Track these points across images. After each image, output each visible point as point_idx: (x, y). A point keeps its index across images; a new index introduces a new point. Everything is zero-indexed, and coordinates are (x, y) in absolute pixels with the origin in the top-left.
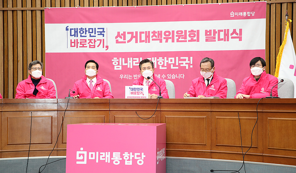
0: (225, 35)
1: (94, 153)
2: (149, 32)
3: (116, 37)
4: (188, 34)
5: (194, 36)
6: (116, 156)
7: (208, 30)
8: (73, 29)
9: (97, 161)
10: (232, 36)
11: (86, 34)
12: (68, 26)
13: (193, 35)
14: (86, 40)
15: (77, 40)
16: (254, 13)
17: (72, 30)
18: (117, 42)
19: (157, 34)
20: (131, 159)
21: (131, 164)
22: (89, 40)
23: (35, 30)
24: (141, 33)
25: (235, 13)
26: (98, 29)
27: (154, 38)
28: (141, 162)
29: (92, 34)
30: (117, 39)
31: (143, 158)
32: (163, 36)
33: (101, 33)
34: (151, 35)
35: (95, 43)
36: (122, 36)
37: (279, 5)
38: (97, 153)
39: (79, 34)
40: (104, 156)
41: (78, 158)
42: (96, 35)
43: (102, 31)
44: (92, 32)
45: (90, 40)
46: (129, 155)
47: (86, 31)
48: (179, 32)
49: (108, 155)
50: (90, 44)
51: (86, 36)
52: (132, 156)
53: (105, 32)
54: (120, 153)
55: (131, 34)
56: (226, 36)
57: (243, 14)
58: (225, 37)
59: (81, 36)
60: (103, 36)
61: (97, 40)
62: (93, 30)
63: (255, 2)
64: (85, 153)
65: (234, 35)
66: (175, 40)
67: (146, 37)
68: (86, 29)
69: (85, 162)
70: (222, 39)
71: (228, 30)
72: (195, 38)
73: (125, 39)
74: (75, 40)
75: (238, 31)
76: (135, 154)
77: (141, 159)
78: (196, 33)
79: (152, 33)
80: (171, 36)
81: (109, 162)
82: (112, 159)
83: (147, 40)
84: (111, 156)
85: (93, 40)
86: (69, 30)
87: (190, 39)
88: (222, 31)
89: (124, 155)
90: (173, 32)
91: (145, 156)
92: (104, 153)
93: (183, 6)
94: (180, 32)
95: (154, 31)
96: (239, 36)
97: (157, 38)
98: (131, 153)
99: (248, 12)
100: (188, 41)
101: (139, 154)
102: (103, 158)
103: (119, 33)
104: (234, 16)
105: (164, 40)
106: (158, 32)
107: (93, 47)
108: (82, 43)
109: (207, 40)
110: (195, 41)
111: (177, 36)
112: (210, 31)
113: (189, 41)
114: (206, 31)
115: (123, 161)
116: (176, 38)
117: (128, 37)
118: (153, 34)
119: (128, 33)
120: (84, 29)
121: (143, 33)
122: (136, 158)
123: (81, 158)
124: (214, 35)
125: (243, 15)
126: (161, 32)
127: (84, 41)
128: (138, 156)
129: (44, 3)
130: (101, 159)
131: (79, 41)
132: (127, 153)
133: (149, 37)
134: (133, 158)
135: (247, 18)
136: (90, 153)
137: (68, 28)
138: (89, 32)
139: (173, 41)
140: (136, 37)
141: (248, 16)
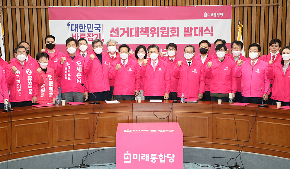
0: (200, 31)
1: (137, 155)
2: (138, 28)
3: (111, 32)
4: (170, 30)
6: (154, 157)
7: (186, 27)
8: (74, 25)
9: (139, 161)
10: (205, 32)
11: (85, 29)
12: (69, 23)
13: (174, 31)
14: (85, 34)
15: (77, 34)
16: (223, 14)
18: (112, 36)
19: (144, 30)
20: (165, 158)
21: (165, 162)
22: (87, 34)
23: (40, 25)
24: (131, 29)
25: (208, 14)
26: (95, 25)
27: (142, 33)
28: (172, 160)
29: (90, 30)
30: (111, 34)
31: (173, 158)
32: (150, 32)
33: (98, 29)
35: (92, 37)
36: (116, 31)
37: (242, 8)
38: (139, 154)
39: (79, 29)
40: (144, 157)
41: (125, 158)
43: (99, 27)
44: (90, 28)
45: (89, 34)
46: (163, 155)
47: (85, 27)
48: (163, 29)
49: (147, 156)
50: (88, 37)
51: (85, 31)
52: (165, 156)
54: (156, 154)
55: (123, 30)
57: (214, 14)
58: (199, 33)
59: (81, 31)
60: (100, 31)
61: (95, 34)
62: (91, 26)
63: (223, 5)
64: (130, 155)
65: (207, 32)
66: (160, 35)
67: (136, 32)
68: (85, 25)
69: (130, 162)
70: (197, 35)
71: (202, 27)
72: (176, 34)
73: (118, 33)
74: (75, 34)
75: (210, 29)
76: (168, 154)
77: (172, 158)
78: (176, 30)
79: (141, 29)
80: (156, 32)
81: (148, 161)
82: (150, 159)
83: (137, 35)
84: (150, 157)
85: (91, 34)
86: (70, 25)
87: (172, 34)
88: (197, 28)
89: (159, 155)
90: (158, 28)
91: (175, 156)
92: (144, 155)
93: (166, 7)
94: (164, 29)
95: (142, 28)
96: (210, 32)
97: (145, 33)
98: (165, 154)
99: (218, 14)
100: (170, 36)
101: (171, 155)
102: (143, 158)
103: (113, 28)
104: (206, 16)
105: (150, 35)
106: (146, 28)
107: (91, 40)
109: (185, 35)
110: (176, 36)
111: (161, 32)
112: (188, 28)
113: (171, 36)
114: (185, 28)
115: (158, 160)
116: (160, 33)
117: (121, 32)
118: (141, 30)
119: (121, 29)
120: (83, 25)
121: (133, 29)
122: (168, 157)
123: (127, 158)
124: (191, 31)
125: (214, 16)
126: (148, 28)
128: (169, 156)
129: (47, 3)
130: (142, 159)
131: (79, 35)
132: (162, 154)
133: (138, 32)
134: (166, 158)
135: (217, 18)
136: (134, 155)
137: (69, 24)
138: (88, 28)
139: (158, 36)
140: (127, 32)
141: (218, 16)
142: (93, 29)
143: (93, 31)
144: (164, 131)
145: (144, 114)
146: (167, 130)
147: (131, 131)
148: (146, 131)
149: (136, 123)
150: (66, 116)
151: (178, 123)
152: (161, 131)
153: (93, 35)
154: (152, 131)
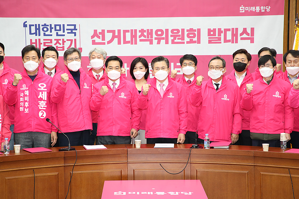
0: (233, 35)
2: (136, 30)
3: (92, 37)
4: (186, 33)
5: (194, 37)
7: (212, 29)
8: (33, 25)
10: (241, 37)
11: (51, 32)
12: (26, 22)
13: (193, 35)
14: (51, 40)
15: (39, 40)
16: (269, 7)
17: (31, 27)
18: (94, 43)
19: (145, 34)
22: (55, 40)
24: (125, 32)
25: (246, 8)
26: (68, 25)
27: (142, 38)
29: (60, 33)
30: (93, 39)
32: (154, 36)
33: (72, 31)
34: (139, 34)
35: (63, 44)
36: (101, 36)
39: (42, 32)
42: (66, 33)
43: (73, 28)
44: (60, 30)
45: (58, 41)
47: (51, 28)
48: (174, 32)
50: (56, 45)
51: (51, 35)
53: (77, 30)
55: (112, 33)
56: (235, 37)
57: (255, 8)
58: (233, 38)
59: (45, 35)
60: (75, 35)
61: (67, 40)
62: (61, 27)
65: (245, 36)
66: (170, 41)
67: (132, 36)
68: (51, 25)
70: (229, 41)
71: (237, 29)
72: (195, 39)
73: (103, 39)
74: (36, 40)
75: (249, 31)
78: (196, 33)
79: (140, 31)
80: (164, 36)
83: (133, 41)
85: (62, 40)
86: (28, 26)
87: (188, 40)
88: (229, 30)
90: (167, 30)
94: (176, 31)
95: (142, 30)
96: (250, 37)
97: (146, 39)
99: (262, 7)
100: (186, 43)
103: (95, 31)
104: (244, 12)
105: (155, 42)
106: (148, 30)
107: (62, 49)
108: (46, 44)
109: (210, 42)
110: (195, 42)
111: (171, 36)
112: (215, 30)
113: (188, 42)
114: (209, 30)
116: (170, 39)
117: (108, 36)
118: (141, 33)
119: (108, 31)
120: (48, 25)
121: (128, 31)
124: (219, 35)
125: (256, 11)
126: (152, 30)
127: (49, 41)
131: (42, 41)
133: (135, 36)
135: (261, 14)
137: (26, 24)
138: (56, 30)
139: (167, 42)
140: (119, 37)
141: (262, 11)
142: (64, 32)
143: (64, 35)
144: (177, 193)
145: (146, 166)
146: (182, 193)
147: (125, 193)
148: (149, 193)
149: (133, 181)
150: (21, 171)
151: (199, 181)
152: (172, 193)
153: (65, 42)
154: (158, 193)
